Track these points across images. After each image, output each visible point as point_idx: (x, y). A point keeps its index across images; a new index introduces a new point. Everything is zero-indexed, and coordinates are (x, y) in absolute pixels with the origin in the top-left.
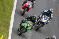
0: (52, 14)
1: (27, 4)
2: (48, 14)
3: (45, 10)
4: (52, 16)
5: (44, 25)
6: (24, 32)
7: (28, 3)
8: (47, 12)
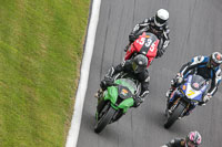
0: (219, 71)
1: (141, 42)
2: (206, 70)
3: (196, 59)
4: (220, 78)
5: (192, 107)
6: (114, 120)
7: (143, 39)
8: (202, 64)
